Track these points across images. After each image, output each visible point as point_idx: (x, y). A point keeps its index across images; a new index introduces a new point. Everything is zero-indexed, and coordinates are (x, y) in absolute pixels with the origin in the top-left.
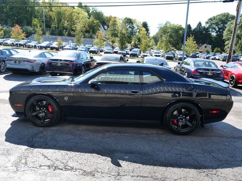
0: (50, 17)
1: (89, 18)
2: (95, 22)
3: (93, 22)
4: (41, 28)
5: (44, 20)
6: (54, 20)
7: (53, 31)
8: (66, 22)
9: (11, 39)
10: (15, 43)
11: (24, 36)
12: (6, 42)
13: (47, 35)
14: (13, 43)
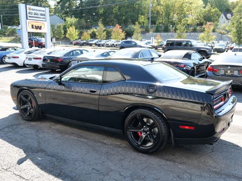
0: (158, 12)
1: (204, 8)
2: (213, 10)
3: (209, 11)
4: (140, 26)
5: (150, 17)
6: (162, 14)
7: (157, 27)
8: (175, 15)
9: (112, 40)
10: (115, 44)
11: (123, 35)
12: (107, 43)
13: (151, 32)
14: (113, 44)
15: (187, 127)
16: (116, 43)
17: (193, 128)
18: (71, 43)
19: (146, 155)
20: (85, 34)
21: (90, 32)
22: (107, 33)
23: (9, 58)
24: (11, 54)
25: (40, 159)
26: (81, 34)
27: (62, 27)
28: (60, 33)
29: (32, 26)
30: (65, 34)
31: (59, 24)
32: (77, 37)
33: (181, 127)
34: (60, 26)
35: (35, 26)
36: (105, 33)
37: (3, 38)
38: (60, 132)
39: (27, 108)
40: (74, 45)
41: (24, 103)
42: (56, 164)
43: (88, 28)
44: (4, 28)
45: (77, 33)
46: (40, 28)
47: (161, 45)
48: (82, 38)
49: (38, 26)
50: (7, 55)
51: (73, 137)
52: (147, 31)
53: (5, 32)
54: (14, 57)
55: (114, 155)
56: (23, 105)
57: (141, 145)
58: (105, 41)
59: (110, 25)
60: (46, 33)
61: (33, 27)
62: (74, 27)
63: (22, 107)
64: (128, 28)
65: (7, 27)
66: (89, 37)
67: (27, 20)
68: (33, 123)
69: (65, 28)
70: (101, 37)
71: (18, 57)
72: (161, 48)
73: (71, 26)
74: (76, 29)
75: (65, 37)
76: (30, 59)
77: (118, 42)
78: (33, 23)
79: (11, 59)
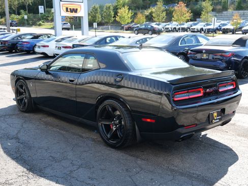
10: (177, 27)
11: (188, 15)
12: (167, 27)
13: (230, 11)
14: (175, 28)
15: (149, 120)
16: (179, 27)
17: (153, 121)
18: (122, 28)
19: (114, 150)
20: (140, 15)
21: (147, 12)
22: (167, 14)
23: (39, 47)
24: (42, 42)
25: (9, 144)
26: (134, 16)
27: (112, 8)
28: (110, 15)
29: (67, 9)
30: (114, 17)
31: (108, 5)
32: (130, 20)
33: (143, 120)
34: (109, 8)
35: (70, 9)
36: (164, 13)
37: (46, 23)
38: (46, 124)
39: (23, 99)
40: (126, 30)
41: (21, 94)
42: (21, 150)
43: (145, 7)
44: (48, 11)
45: (130, 15)
46: (75, 11)
47: (239, 28)
48: (135, 21)
49: (73, 9)
50: (38, 44)
51: (55, 129)
52: (225, 8)
53: (48, 17)
54: (44, 46)
55: (81, 147)
56: (20, 95)
57: (110, 139)
58: (165, 24)
59: (175, 3)
60: (82, 17)
61: (67, 11)
62: (127, 7)
63: (18, 98)
64: (198, 6)
65: (51, 11)
66: (145, 20)
67: (61, 2)
68: (26, 115)
69: (116, 10)
70: (158, 19)
71: (48, 46)
72: (241, 32)
73: (124, 6)
74: (129, 9)
75: (115, 20)
76: (59, 48)
77: (181, 25)
78: (67, 6)
79: (41, 48)
